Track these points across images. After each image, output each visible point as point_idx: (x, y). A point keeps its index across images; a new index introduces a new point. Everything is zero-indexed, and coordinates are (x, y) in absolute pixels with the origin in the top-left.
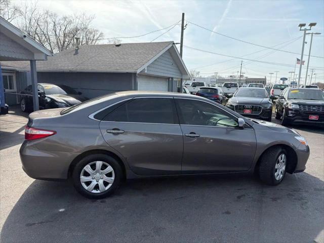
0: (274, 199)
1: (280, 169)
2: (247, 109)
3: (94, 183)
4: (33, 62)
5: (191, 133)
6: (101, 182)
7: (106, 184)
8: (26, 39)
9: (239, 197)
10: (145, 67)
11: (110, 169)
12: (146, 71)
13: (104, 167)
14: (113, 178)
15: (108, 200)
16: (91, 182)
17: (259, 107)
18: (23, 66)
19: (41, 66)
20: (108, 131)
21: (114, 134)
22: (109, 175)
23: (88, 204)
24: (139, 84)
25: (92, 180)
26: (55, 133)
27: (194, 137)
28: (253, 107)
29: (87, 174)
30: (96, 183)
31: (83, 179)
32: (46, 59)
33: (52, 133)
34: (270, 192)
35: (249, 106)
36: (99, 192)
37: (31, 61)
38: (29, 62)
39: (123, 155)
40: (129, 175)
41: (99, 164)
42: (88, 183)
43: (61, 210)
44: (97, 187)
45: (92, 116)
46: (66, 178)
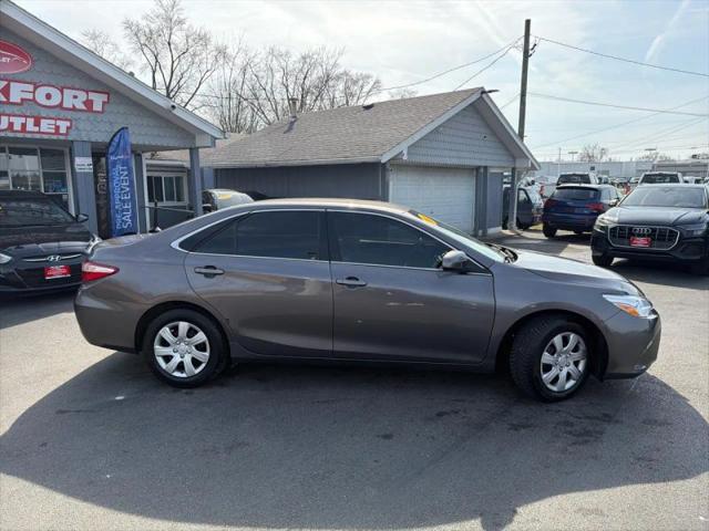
0: (516, 428)
1: (563, 365)
2: (639, 235)
3: (177, 359)
4: (194, 151)
5: (350, 278)
6: (187, 360)
7: (196, 363)
8: (175, 112)
9: (440, 415)
10: (404, 147)
11: (201, 337)
12: (405, 158)
13: (191, 333)
14: (207, 354)
15: (197, 392)
16: (172, 357)
18: (181, 157)
20: (198, 270)
21: (206, 275)
22: (201, 347)
23: (166, 397)
24: (391, 183)
25: (172, 353)
26: (117, 270)
27: (355, 286)
28: (654, 230)
29: (164, 343)
30: (180, 360)
31: (159, 350)
33: (112, 271)
35: (645, 229)
36: (184, 375)
37: (191, 149)
38: (188, 151)
39: (222, 314)
40: (237, 352)
41: (183, 326)
42: (168, 359)
43: (118, 398)
44: (181, 367)
45: (175, 245)
46: (131, 345)
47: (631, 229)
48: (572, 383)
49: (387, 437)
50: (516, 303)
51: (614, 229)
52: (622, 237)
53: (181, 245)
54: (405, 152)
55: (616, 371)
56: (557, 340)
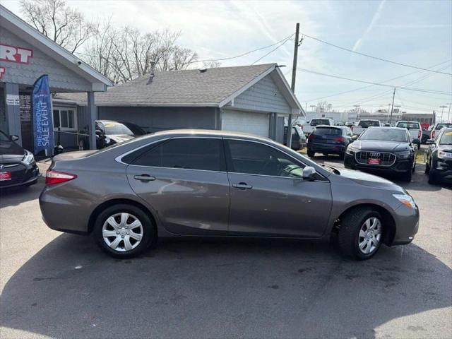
0: (349, 277)
1: (370, 238)
2: (374, 157)
3: (119, 239)
4: (90, 94)
5: (241, 183)
6: (127, 239)
7: (133, 241)
8: (80, 66)
9: (301, 271)
10: (232, 98)
11: (137, 223)
12: (233, 105)
13: (130, 221)
14: (141, 235)
15: (133, 261)
16: (115, 237)
17: (391, 155)
19: (101, 99)
20: (136, 177)
21: (143, 181)
22: (137, 230)
23: (110, 263)
24: (223, 121)
25: (116, 235)
26: (75, 177)
27: (245, 188)
28: (382, 154)
29: (110, 228)
30: (121, 239)
31: (106, 233)
32: (106, 90)
33: (71, 177)
34: (348, 267)
35: (378, 154)
36: (124, 250)
37: (88, 92)
38: (86, 94)
39: (153, 208)
40: (162, 232)
41: (125, 216)
42: (112, 239)
43: (77, 268)
44: (122, 244)
45: (119, 159)
46: (86, 230)
47: (369, 153)
48: (373, 248)
49: (275, 287)
50: (345, 199)
51: (358, 153)
52: (363, 158)
53: (122, 160)
54: (233, 101)
55: (399, 240)
56: (368, 222)
